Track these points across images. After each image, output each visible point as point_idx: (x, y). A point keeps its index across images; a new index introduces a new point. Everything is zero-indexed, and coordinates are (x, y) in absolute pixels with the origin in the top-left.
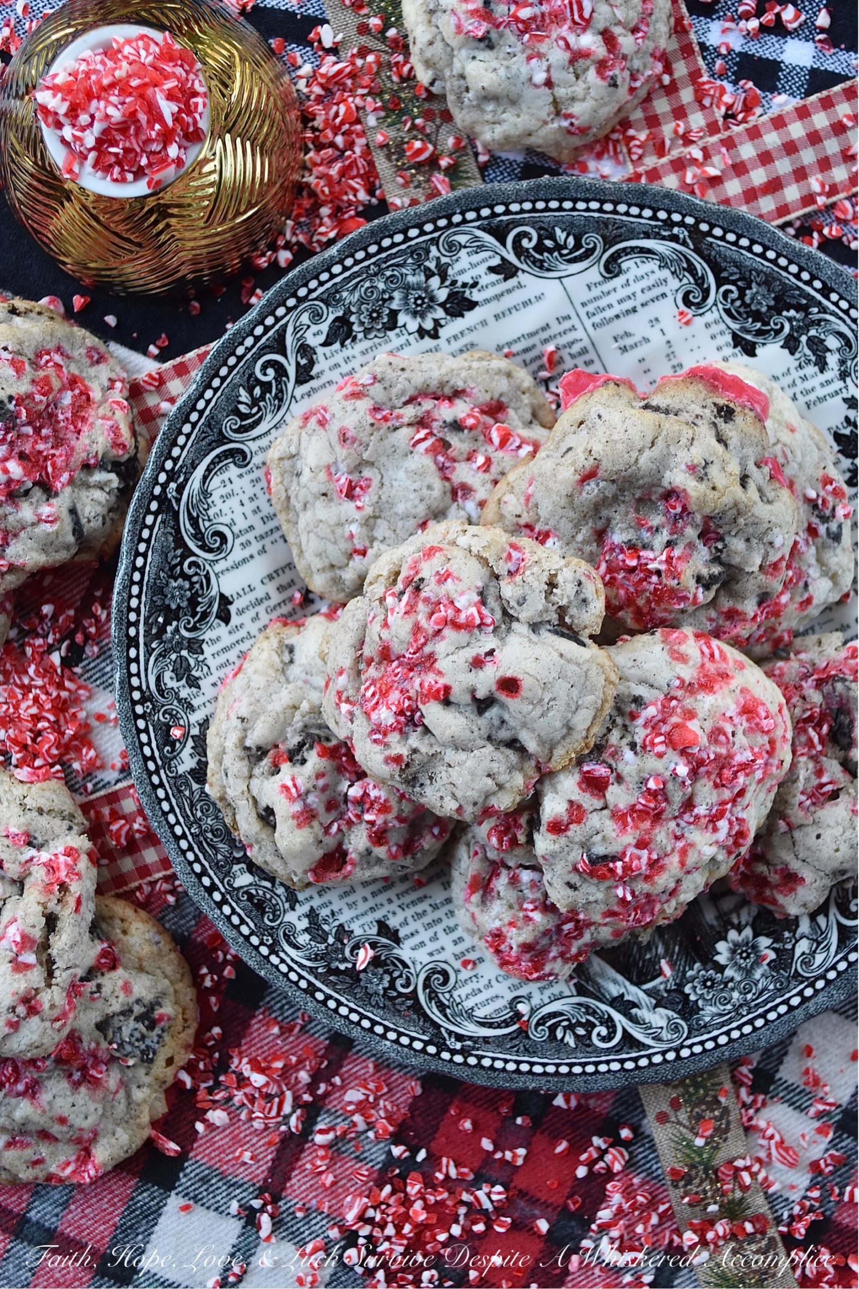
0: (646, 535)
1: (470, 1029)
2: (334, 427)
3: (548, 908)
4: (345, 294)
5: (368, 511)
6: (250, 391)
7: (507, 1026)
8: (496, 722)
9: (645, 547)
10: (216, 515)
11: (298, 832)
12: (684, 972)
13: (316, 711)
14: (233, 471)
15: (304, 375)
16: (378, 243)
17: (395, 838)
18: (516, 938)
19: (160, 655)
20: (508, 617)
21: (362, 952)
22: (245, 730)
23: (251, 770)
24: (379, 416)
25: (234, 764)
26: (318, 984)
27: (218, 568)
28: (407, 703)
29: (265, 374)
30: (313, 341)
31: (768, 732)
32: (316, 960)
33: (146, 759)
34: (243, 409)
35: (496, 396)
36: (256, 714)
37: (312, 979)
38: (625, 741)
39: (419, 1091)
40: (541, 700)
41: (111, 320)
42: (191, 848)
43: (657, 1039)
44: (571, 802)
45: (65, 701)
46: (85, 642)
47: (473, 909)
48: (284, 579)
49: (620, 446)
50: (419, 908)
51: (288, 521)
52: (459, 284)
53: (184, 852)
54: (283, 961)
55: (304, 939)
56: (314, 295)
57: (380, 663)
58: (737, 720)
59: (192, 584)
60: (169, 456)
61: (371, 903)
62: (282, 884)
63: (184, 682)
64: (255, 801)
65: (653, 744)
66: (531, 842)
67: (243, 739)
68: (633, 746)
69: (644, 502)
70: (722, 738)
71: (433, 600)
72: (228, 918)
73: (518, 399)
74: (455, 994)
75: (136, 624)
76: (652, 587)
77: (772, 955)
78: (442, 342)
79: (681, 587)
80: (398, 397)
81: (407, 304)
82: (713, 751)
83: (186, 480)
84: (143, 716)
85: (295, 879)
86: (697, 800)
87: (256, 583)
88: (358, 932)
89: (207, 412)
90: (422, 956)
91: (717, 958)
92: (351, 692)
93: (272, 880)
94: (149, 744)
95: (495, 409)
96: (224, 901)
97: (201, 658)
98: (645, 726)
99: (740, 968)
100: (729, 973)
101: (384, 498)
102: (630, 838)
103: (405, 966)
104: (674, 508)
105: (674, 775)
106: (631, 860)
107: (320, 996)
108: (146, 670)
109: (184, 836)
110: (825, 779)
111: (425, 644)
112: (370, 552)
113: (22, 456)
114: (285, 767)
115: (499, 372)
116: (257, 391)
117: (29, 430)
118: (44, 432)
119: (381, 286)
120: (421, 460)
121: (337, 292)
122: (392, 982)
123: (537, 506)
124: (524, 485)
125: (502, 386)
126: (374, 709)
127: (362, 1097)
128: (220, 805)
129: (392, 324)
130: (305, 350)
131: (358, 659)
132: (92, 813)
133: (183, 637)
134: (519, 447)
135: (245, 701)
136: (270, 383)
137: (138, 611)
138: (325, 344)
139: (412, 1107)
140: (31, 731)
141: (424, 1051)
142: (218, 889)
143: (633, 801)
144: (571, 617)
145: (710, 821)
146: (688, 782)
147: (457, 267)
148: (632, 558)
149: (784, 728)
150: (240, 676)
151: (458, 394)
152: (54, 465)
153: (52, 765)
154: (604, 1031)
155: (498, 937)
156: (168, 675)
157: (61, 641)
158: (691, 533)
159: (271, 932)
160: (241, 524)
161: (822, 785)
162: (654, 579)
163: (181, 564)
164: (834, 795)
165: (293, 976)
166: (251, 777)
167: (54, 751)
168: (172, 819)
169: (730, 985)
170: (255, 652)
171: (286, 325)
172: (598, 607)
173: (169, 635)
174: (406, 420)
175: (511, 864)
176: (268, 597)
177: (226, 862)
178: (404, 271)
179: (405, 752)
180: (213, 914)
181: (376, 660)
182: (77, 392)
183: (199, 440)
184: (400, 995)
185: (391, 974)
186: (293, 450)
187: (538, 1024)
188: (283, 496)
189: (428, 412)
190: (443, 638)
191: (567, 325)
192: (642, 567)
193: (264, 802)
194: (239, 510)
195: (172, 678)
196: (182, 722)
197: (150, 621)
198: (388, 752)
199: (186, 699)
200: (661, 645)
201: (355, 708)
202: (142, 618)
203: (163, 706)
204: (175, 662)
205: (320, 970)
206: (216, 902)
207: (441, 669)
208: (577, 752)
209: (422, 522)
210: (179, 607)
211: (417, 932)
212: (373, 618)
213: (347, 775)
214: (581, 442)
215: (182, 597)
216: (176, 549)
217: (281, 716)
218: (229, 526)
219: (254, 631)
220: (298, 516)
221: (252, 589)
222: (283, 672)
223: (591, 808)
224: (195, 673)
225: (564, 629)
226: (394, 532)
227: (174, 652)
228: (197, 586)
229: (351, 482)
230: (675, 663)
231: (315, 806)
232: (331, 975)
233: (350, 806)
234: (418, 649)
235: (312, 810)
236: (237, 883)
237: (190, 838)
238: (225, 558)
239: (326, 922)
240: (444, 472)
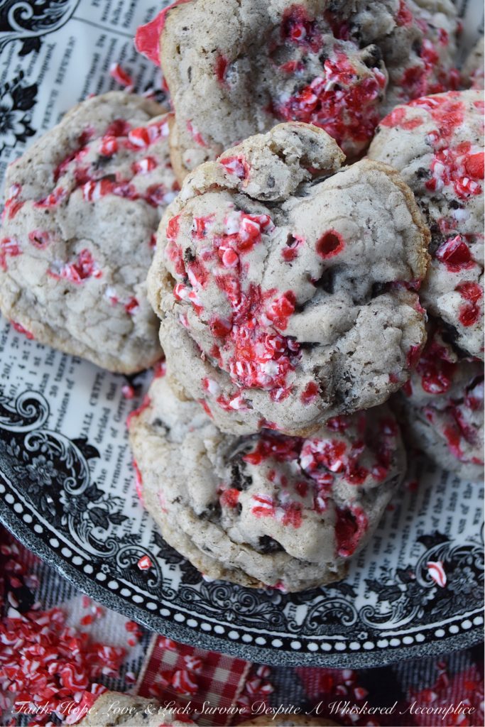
0: (301, 74)
2: (25, 242)
5: (107, 271)
8: (348, 285)
9: (310, 82)
10: (12, 392)
11: (300, 530)
17: (367, 463)
19: (75, 524)
21: (433, 573)
22: (187, 505)
23: (221, 528)
24: (46, 204)
25: (206, 535)
26: (430, 626)
27: (52, 424)
28: (273, 343)
32: (409, 612)
33: (143, 606)
36: (183, 487)
37: (421, 628)
38: (445, 209)
40: (362, 229)
42: (242, 633)
44: (458, 288)
45: (51, 636)
46: (22, 581)
48: (105, 388)
49: (219, 25)
50: (433, 502)
51: (64, 341)
52: (11, 84)
54: (389, 638)
55: (385, 607)
57: (224, 343)
61: (399, 534)
62: (329, 587)
63: (111, 525)
64: (248, 545)
65: (466, 189)
67: (192, 512)
68: (454, 205)
69: (276, 53)
71: (211, 250)
72: (320, 651)
73: (128, 111)
75: (36, 521)
76: (344, 102)
78: (40, 132)
79: (361, 80)
80: (45, 180)
84: (109, 578)
85: (334, 569)
87: (89, 409)
88: (413, 561)
92: (227, 388)
93: (320, 590)
94: (134, 593)
95: (119, 128)
96: (305, 644)
97: (106, 497)
98: (446, 183)
101: (108, 252)
103: (469, 548)
104: (298, 33)
107: (440, 633)
108: (76, 544)
109: (228, 629)
111: (239, 286)
112: (138, 297)
114: (243, 498)
115: (95, 105)
120: (106, 202)
122: (474, 569)
123: (210, 138)
124: (188, 135)
125: (106, 111)
126: (254, 375)
128: (227, 578)
131: (207, 360)
132: (152, 691)
133: (78, 497)
134: (160, 132)
135: (165, 487)
137: (27, 511)
140: (49, 682)
142: (291, 640)
144: (315, 161)
148: (309, 96)
150: (144, 476)
151: (83, 140)
153: (89, 689)
156: (95, 532)
157: (5, 598)
158: (327, 37)
159: (358, 627)
160: (36, 381)
162: (339, 94)
163: (23, 448)
165: (408, 640)
166: (226, 533)
167: (80, 677)
168: (206, 627)
170: (137, 452)
172: (325, 138)
173: (67, 505)
174: (67, 189)
175: (460, 395)
176: (107, 411)
177: (276, 615)
179: (310, 378)
180: (306, 660)
181: (219, 343)
185: (466, 564)
186: (14, 289)
188: (41, 327)
189: (76, 171)
190: (247, 265)
191: (107, 43)
192: (322, 95)
193: (254, 538)
194: (24, 373)
195: (100, 532)
196: (140, 554)
197: (43, 509)
198: (299, 393)
199: (126, 535)
200: (394, 130)
201: (243, 395)
202: (35, 513)
203: (115, 557)
204: (91, 518)
205: (420, 616)
206: (299, 650)
207: (270, 288)
208: (424, 246)
209: (149, 240)
210: (53, 479)
211: (450, 518)
212: (186, 318)
213: (289, 457)
214: (191, 57)
215: (48, 470)
216: (8, 443)
217: (200, 468)
218: (29, 390)
219: (123, 442)
220: (65, 330)
221: (90, 417)
222: (170, 442)
223: (476, 278)
224: (113, 511)
225: (320, 173)
226: (139, 266)
227: (83, 512)
228: (51, 452)
229: (75, 266)
230: (415, 130)
231: (291, 501)
232: (430, 611)
233: (314, 476)
234: (239, 295)
235: (292, 506)
236: (299, 621)
237: (233, 626)
238: (49, 414)
239: (386, 579)
240: (129, 194)
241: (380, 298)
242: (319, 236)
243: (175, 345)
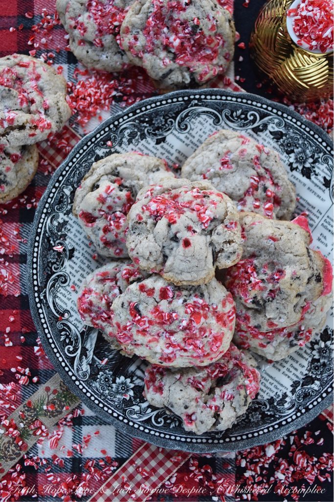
0: (262, 271)
1: (50, 300)
2: (244, 147)
3: (109, 304)
4: (291, 131)
5: (221, 172)
6: (242, 114)
7: (57, 313)
8: (171, 247)
9: (257, 273)
10: (193, 122)
11: (95, 199)
12: (106, 369)
13: (141, 187)
14: (211, 121)
15: (256, 130)
16: (315, 134)
18: (92, 297)
19: (134, 125)
20: (211, 233)
21: (60, 247)
22: (122, 165)
23: (109, 174)
24: (256, 161)
25: (109, 167)
26: (41, 236)
27: (174, 132)
28: (162, 212)
29: (250, 116)
30: (270, 127)
31: (212, 350)
32: (50, 231)
33: (95, 136)
34: (234, 114)
35: (282, 199)
36: (130, 167)
37: (42, 233)
38: (185, 297)
39: (17, 295)
40: (187, 257)
41: (241, 59)
42: (70, 167)
43: (78, 370)
44: (154, 289)
45: (100, 103)
46: (125, 101)
47: (95, 278)
48: (181, 158)
49: (289, 244)
50: (85, 261)
51: (203, 148)
52: (314, 169)
53: (67, 165)
54: (44, 219)
55: (55, 223)
56: (286, 120)
57: (171, 197)
58: (211, 336)
59: (164, 125)
60: (206, 96)
61: (79, 242)
62: (72, 206)
63: (129, 138)
64: (98, 180)
65: (189, 308)
66: (132, 283)
67: (119, 166)
68: (185, 301)
70: (203, 333)
71: (204, 203)
72: (51, 192)
73: (284, 209)
74: (60, 288)
75: (142, 111)
76: (244, 282)
77: (128, 398)
78: (291, 173)
79: (250, 292)
80: (266, 164)
81: (298, 154)
82: (197, 332)
83: (200, 106)
84: (110, 129)
85: (76, 209)
86: (176, 335)
88: (67, 242)
89: (227, 102)
90: (68, 270)
91: (117, 378)
92: (155, 193)
93: (72, 202)
94: (101, 135)
95: (277, 201)
96: (56, 188)
97: (140, 140)
98: (195, 302)
99: (118, 389)
100: (114, 385)
101: (228, 176)
102: (151, 316)
103: (62, 265)
105: (181, 321)
106: (143, 321)
107: (37, 238)
108: (127, 122)
109: (73, 163)
110: (203, 383)
111: (186, 207)
112: (206, 180)
113: (182, 44)
114: (116, 185)
115: (291, 197)
116: (243, 116)
117: (192, 42)
118: (194, 49)
119: (300, 142)
120: (247, 182)
121: (291, 127)
122: (54, 263)
123: (252, 228)
124: (257, 220)
125: (287, 200)
126: (155, 202)
127: (5, 276)
128: (91, 170)
129: (289, 153)
130: (265, 126)
131: (169, 190)
132: (65, 131)
133: (144, 130)
135: (133, 161)
136: (248, 119)
137: (146, 110)
138: (271, 133)
139: (9, 296)
140: (84, 96)
141: (34, 286)
142: (60, 184)
143: (165, 311)
144: (221, 255)
145: (169, 344)
146: (181, 328)
147: (320, 166)
148: (251, 270)
149: (216, 357)
150: (140, 156)
151: (276, 185)
152: (184, 57)
153: (75, 109)
154: (71, 349)
155: (90, 291)
156: (128, 131)
157: (121, 92)
158: (270, 286)
159: (53, 210)
160: (193, 133)
161: (200, 383)
162: (247, 282)
163: (170, 118)
164: (199, 390)
165: (40, 225)
166: (107, 175)
167: (81, 107)
168: (78, 156)
169: (110, 388)
170: (151, 158)
171: (271, 115)
172: (229, 263)
173: (143, 125)
174: (259, 170)
175: (119, 284)
176: (172, 155)
177: (71, 183)
178: (309, 147)
179: (144, 219)
180: (50, 186)
181: (172, 195)
182: (213, 55)
183: (216, 103)
184: (51, 268)
185: (57, 261)
186: (229, 137)
187: (63, 324)
188: (211, 141)
189: (265, 178)
190: (192, 212)
192: (250, 276)
193: (100, 183)
194: (198, 129)
195: (128, 133)
196: (114, 144)
197: (145, 116)
198: (141, 214)
199: (123, 141)
200: (225, 295)
201: (150, 196)
202: (144, 112)
203: (117, 134)
204: (134, 131)
205: (47, 234)
206: (55, 185)
207: (181, 217)
208: (173, 281)
209: (226, 192)
210: (154, 124)
211: (76, 264)
212: (186, 187)
213: (123, 209)
215: (158, 123)
216: (174, 113)
217: (134, 176)
218: (191, 129)
219: (158, 155)
220: (206, 150)
221: (172, 147)
222: (149, 170)
223: (155, 297)
224: (133, 141)
225: (216, 254)
226: (218, 185)
227: (138, 130)
228: (165, 127)
229: (228, 161)
230: (221, 303)
231: (107, 202)
232: (47, 239)
233: (113, 215)
234: (184, 206)
235: (105, 201)
236: (64, 190)
237: (74, 165)
238: (179, 132)
239: (65, 229)
240: (247, 192)
241: (162, 256)
242: (191, 241)
243: (180, 182)
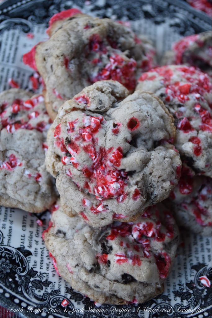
0: (100, 64)
5: (24, 162)
8: (144, 143)
9: (104, 66)
11: (142, 267)
17: (164, 231)
19: (26, 290)
21: (203, 282)
22: (82, 267)
23: (101, 275)
25: (94, 280)
26: (208, 308)
27: (5, 243)
28: (115, 174)
32: (197, 303)
35: (13, 99)
36: (78, 258)
37: (205, 309)
38: (176, 108)
40: (146, 116)
44: (190, 139)
48: (28, 222)
49: (63, 45)
50: (193, 250)
51: (6, 200)
55: (185, 303)
57: (90, 180)
61: (182, 267)
62: (157, 298)
63: (44, 287)
64: (116, 281)
65: (183, 99)
67: (86, 270)
68: (179, 106)
69: (88, 56)
70: (191, 79)
71: (78, 136)
75: (5, 291)
76: (121, 74)
79: (127, 63)
82: (195, 84)
84: (48, 314)
85: (160, 286)
87: (23, 233)
88: (192, 278)
92: (95, 202)
93: (152, 301)
95: (18, 102)
97: (39, 274)
98: (174, 97)
101: (23, 154)
104: (96, 47)
105: (198, 99)
108: (28, 300)
111: (95, 149)
112: (41, 172)
114: (110, 257)
115: (6, 94)
120: (18, 132)
124: (54, 96)
125: (11, 95)
131: (83, 191)
133: (25, 276)
134: (38, 100)
135: (70, 261)
143: (200, 119)
144: (117, 93)
146: (202, 97)
148: (106, 72)
150: (57, 259)
151: (3, 108)
156: (37, 292)
158: (109, 48)
162: (118, 70)
166: (104, 277)
170: (51, 248)
173: (20, 281)
175: (196, 194)
176: (31, 232)
179: (135, 187)
181: (88, 180)
189: (2, 121)
190: (97, 139)
191: (5, 71)
192: (111, 71)
193: (119, 276)
195: (39, 291)
196: (61, 299)
197: (8, 285)
198: (131, 195)
199: (52, 291)
200: (145, 81)
201: (103, 204)
202: (4, 287)
203: (49, 303)
204: (33, 285)
205: (203, 303)
207: (110, 147)
208: (173, 122)
209: (41, 146)
210: (11, 269)
211: (203, 255)
212: (70, 172)
213: (127, 234)
214: (51, 61)
215: (7, 265)
217: (86, 248)
219: (42, 246)
220: (7, 194)
221: (24, 236)
222: (67, 240)
223: (196, 135)
224: (44, 280)
225: (120, 98)
226: (39, 159)
227: (29, 283)
228: (7, 256)
229: (8, 163)
230: (154, 80)
231: (133, 254)
232: (207, 300)
233: (140, 242)
234: (95, 154)
235: (134, 257)
238: (3, 238)
239: (182, 289)
240: (28, 128)
241: (158, 147)
242: (128, 121)
243: (65, 186)
